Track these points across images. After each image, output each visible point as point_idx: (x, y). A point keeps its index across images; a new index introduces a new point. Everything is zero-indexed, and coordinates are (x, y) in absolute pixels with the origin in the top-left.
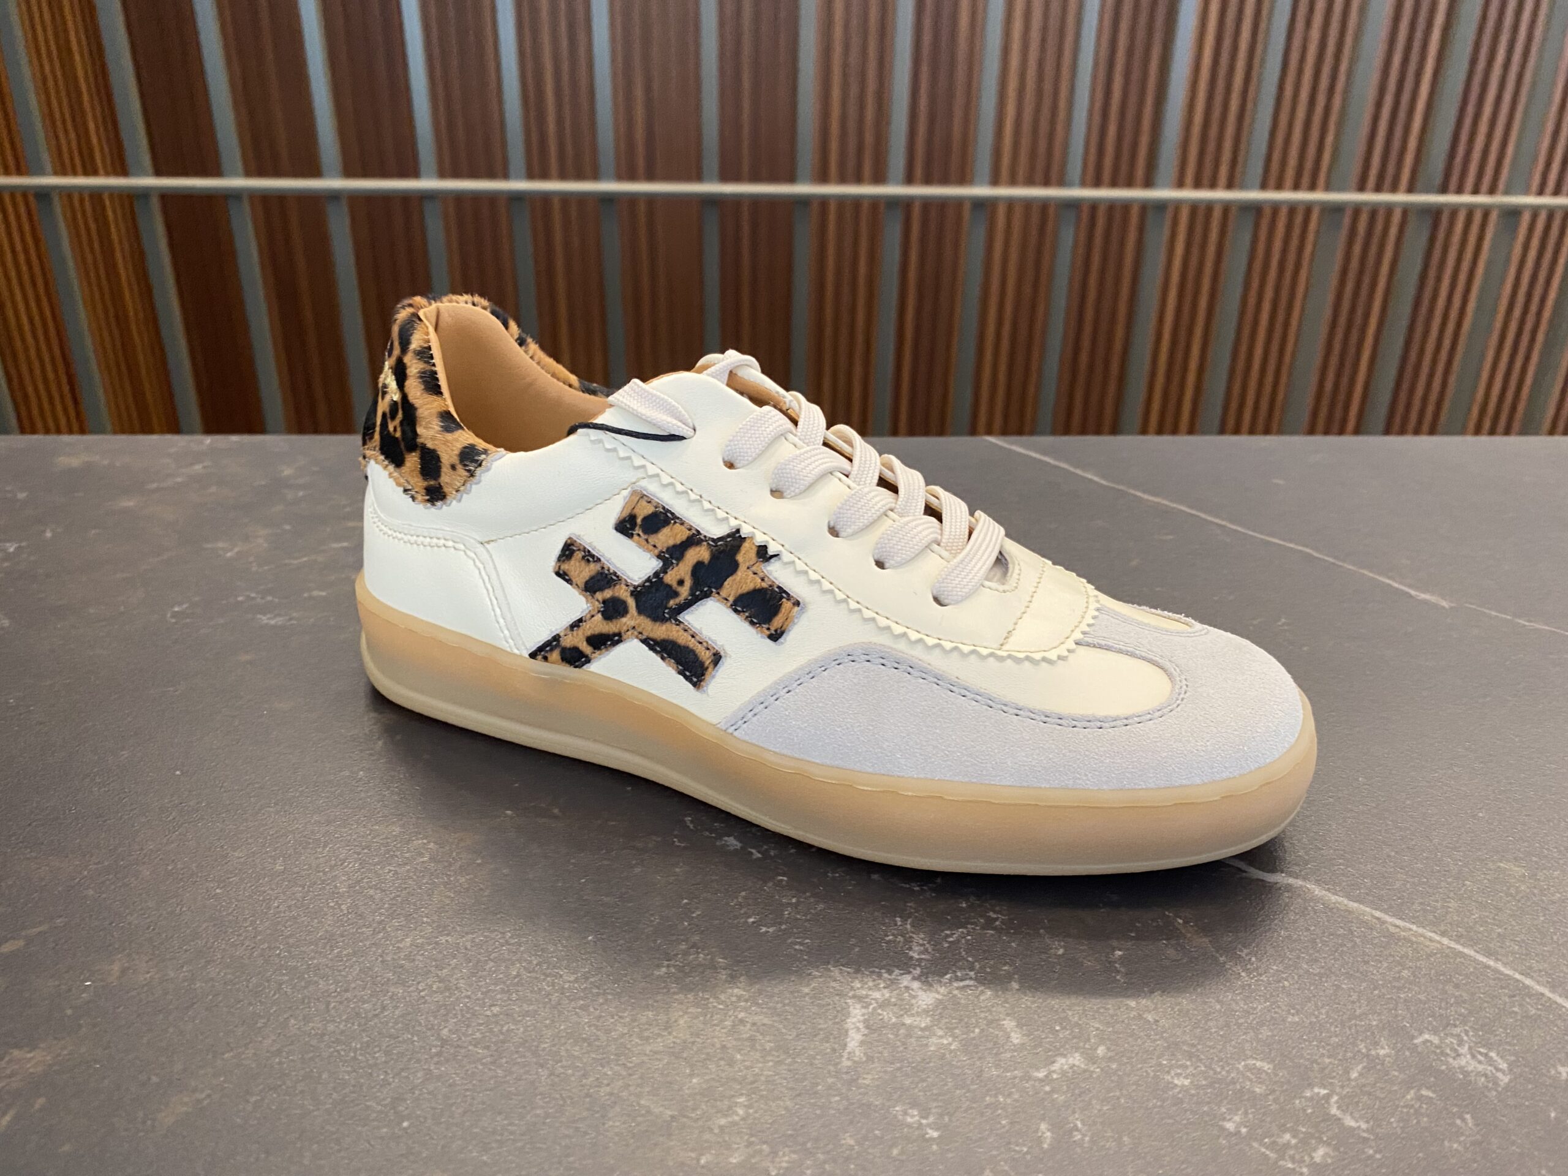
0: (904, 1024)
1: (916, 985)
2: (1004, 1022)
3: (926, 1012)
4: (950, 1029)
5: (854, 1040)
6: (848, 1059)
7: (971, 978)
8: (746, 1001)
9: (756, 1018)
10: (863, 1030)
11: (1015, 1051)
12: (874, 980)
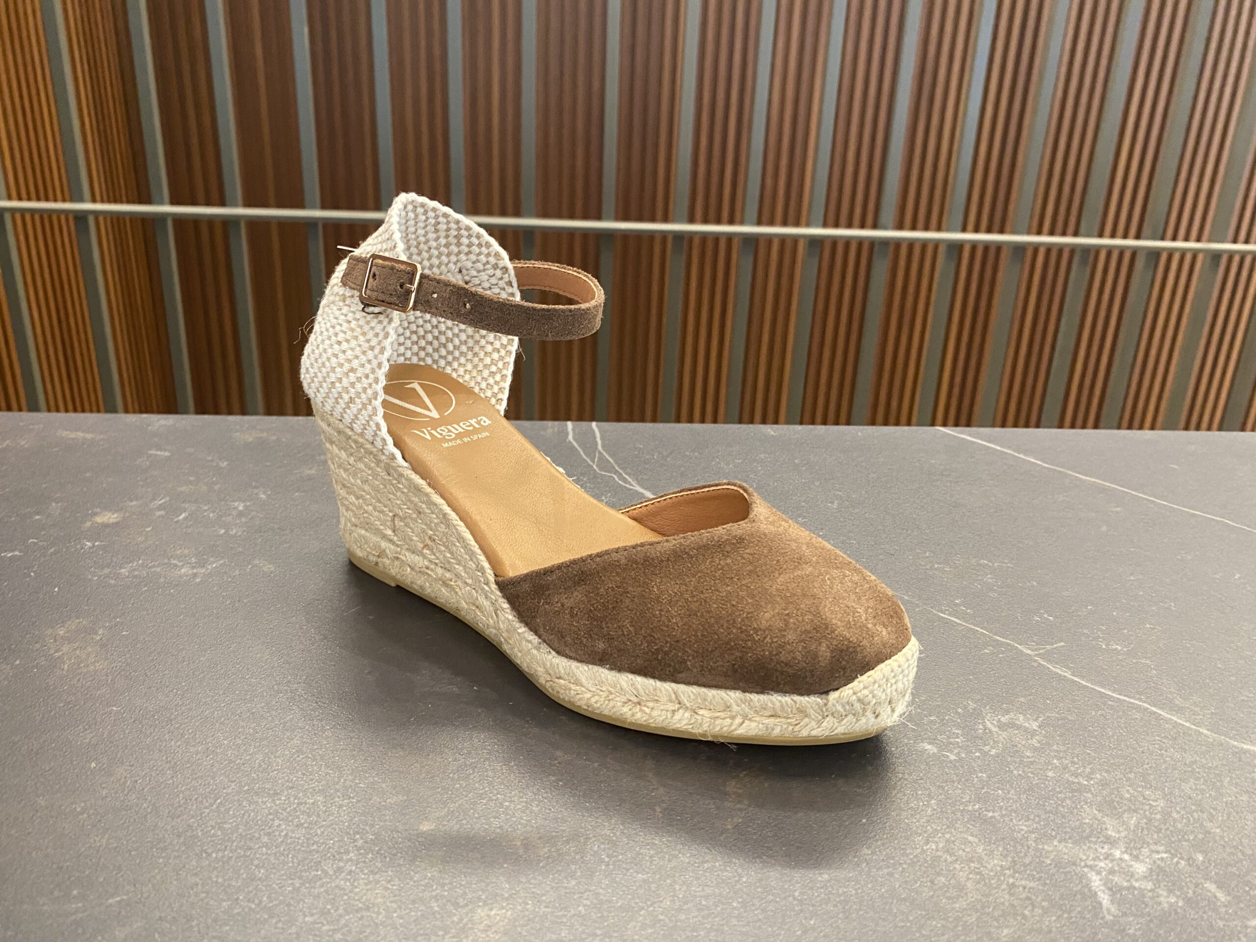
0: (1135, 888)
1: (1126, 857)
2: (1205, 885)
3: (1145, 877)
4: (1170, 891)
5: (1105, 898)
6: (1109, 913)
7: (1162, 852)
8: (1009, 869)
9: (1023, 882)
10: (1107, 891)
11: (1226, 906)
12: (1094, 853)
